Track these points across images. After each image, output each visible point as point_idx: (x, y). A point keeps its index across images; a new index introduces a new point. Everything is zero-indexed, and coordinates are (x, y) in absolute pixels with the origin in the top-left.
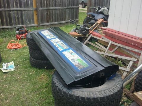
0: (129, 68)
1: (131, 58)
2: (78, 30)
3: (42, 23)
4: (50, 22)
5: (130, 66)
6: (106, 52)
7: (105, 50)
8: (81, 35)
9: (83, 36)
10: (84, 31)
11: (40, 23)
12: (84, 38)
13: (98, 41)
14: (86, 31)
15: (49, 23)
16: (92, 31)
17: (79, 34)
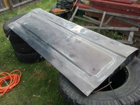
0: (131, 39)
1: (130, 28)
2: (60, 5)
3: (14, 5)
4: (23, 1)
5: (131, 37)
6: (101, 26)
7: (100, 24)
8: (64, 10)
9: (67, 11)
10: (67, 4)
11: (12, 5)
12: (69, 12)
13: (86, 14)
14: (70, 4)
15: (23, 3)
16: (76, 3)
17: (62, 10)
